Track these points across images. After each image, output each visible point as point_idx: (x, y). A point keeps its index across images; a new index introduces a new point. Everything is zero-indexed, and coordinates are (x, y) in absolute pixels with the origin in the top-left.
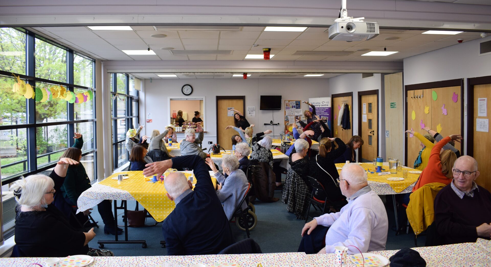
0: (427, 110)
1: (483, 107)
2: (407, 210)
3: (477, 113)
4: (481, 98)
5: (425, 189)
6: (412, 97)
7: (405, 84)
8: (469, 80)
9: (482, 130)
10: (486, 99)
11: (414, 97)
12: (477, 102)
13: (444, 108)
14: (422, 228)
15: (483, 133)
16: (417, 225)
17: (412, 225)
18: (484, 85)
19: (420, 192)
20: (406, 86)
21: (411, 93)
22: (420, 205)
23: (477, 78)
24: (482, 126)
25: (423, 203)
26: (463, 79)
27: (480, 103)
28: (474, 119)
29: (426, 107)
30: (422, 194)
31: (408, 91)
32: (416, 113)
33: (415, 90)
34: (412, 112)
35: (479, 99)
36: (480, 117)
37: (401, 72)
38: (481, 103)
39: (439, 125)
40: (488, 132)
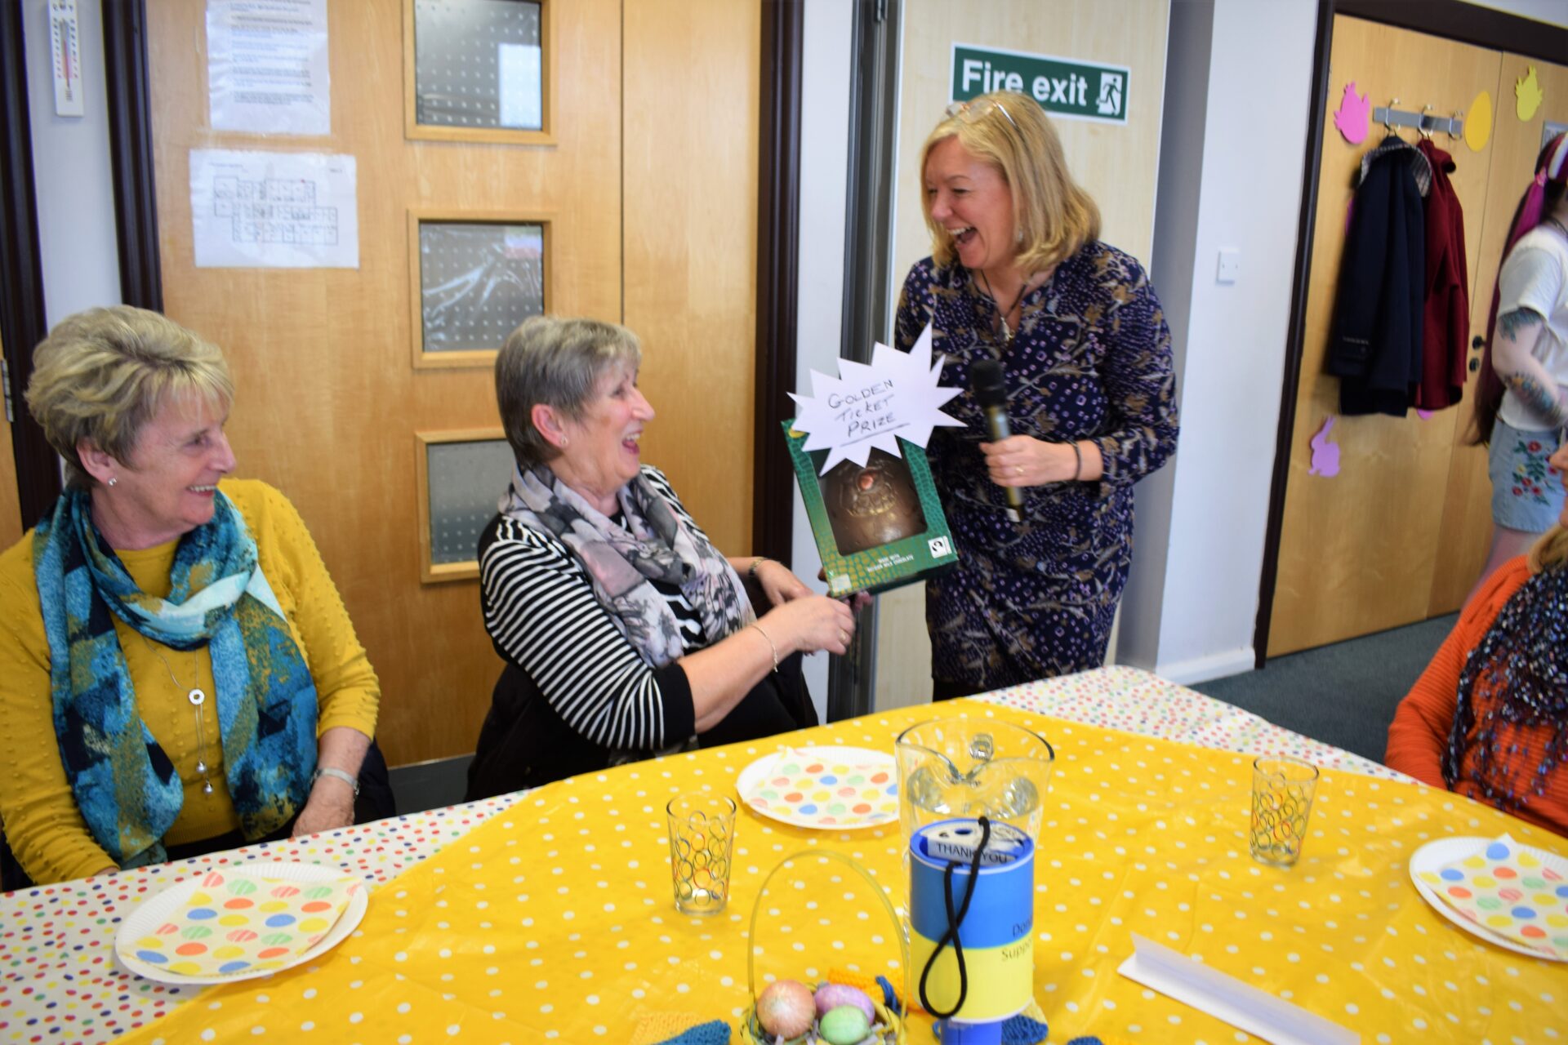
24: (280, 220)
28: (160, 151)
40: (359, 271)
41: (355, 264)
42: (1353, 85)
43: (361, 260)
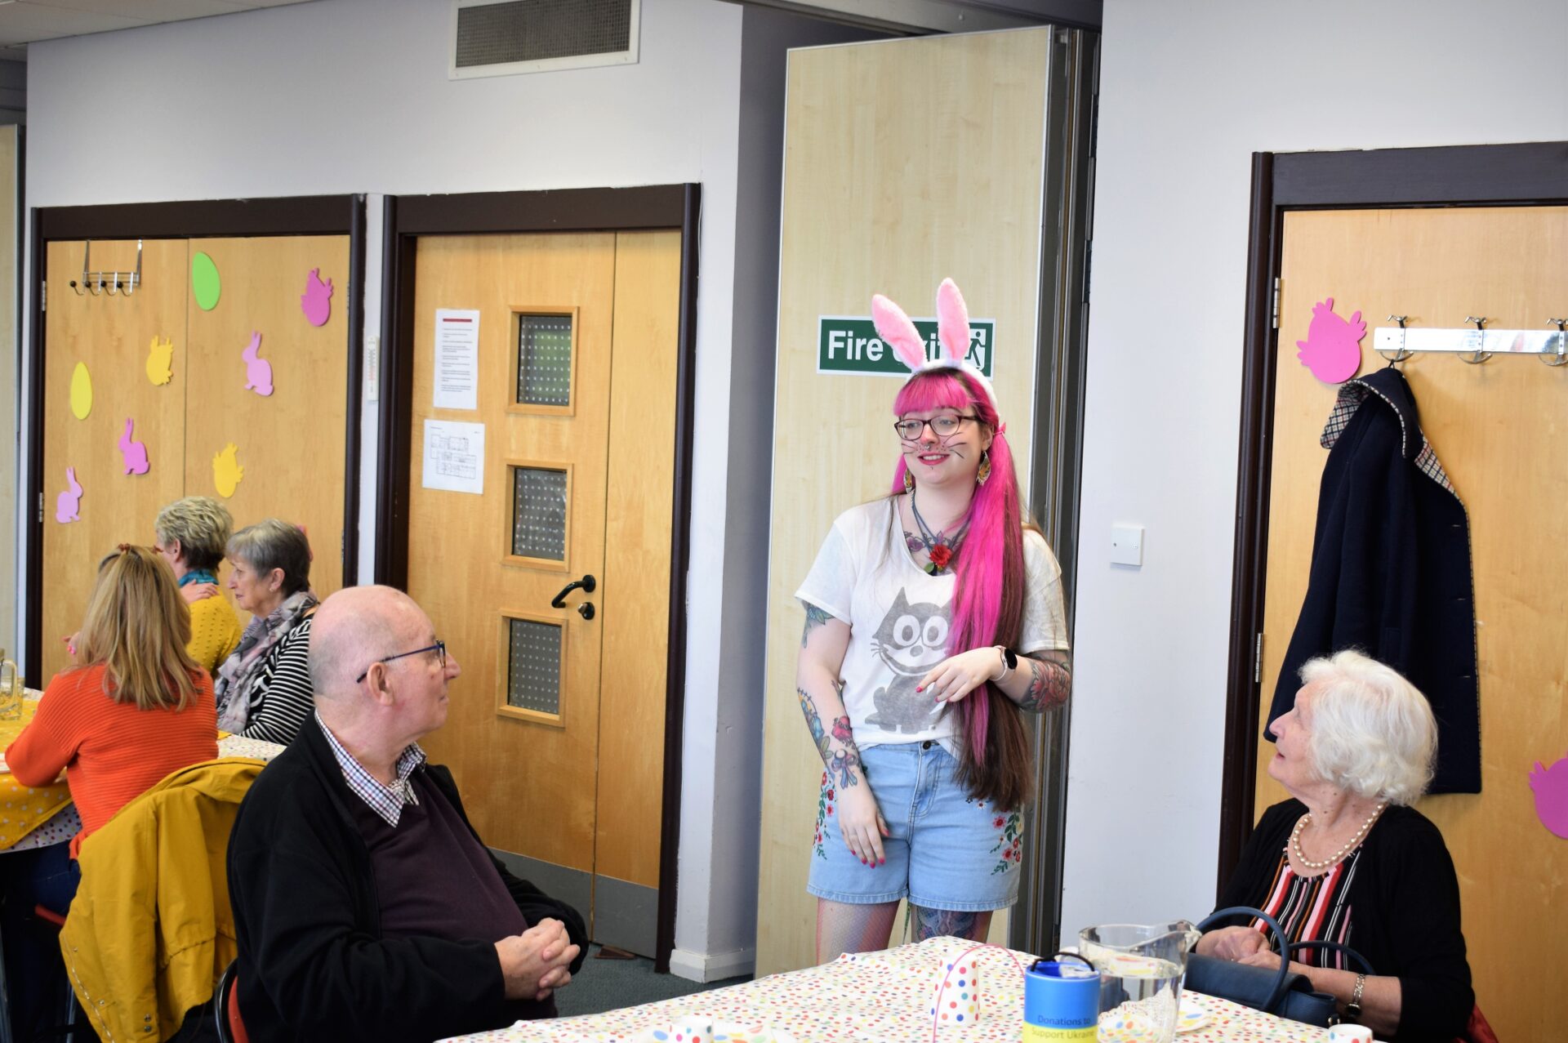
0: (158, 364)
1: (461, 360)
2: (65, 936)
3: (432, 387)
4: (452, 308)
5: (163, 809)
6: (73, 284)
7: (34, 200)
8: (394, 204)
9: (453, 484)
10: (474, 314)
11: (88, 285)
12: (431, 329)
13: (258, 357)
14: (148, 1029)
15: (454, 497)
16: (124, 1011)
17: (95, 1017)
18: (471, 240)
19: (136, 826)
20: (39, 213)
21: (66, 256)
22: (136, 896)
23: (434, 197)
24: (455, 462)
25: (157, 884)
26: (365, 195)
27: (446, 336)
28: (415, 420)
29: (154, 342)
30: (148, 836)
31: (50, 245)
32: (94, 379)
33: (94, 244)
34: (73, 369)
35: (442, 313)
36: (444, 414)
37: (9, 122)
38: (452, 338)
39: (230, 450)
40: (482, 495)
41: (480, 491)
42: (1331, 303)
43: (484, 489)
